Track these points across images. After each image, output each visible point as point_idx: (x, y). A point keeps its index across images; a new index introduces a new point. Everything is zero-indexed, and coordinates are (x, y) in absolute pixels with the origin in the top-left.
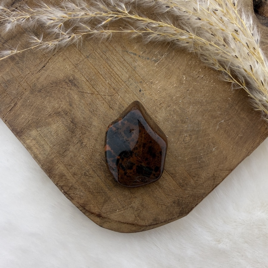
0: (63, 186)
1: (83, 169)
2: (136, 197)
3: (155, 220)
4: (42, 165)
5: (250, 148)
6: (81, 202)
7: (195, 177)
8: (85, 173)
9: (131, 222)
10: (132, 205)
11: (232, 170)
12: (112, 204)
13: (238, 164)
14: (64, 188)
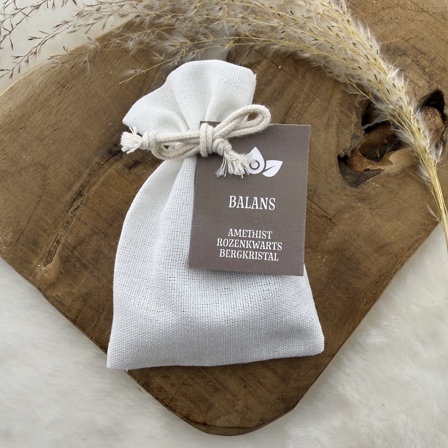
0: (163, 399)
1: (181, 378)
2: (238, 400)
3: (262, 420)
4: (138, 380)
5: (351, 329)
6: (184, 413)
7: (296, 369)
8: (183, 382)
9: (237, 426)
10: (236, 408)
11: (334, 355)
12: (215, 410)
13: (340, 347)
14: (164, 401)
